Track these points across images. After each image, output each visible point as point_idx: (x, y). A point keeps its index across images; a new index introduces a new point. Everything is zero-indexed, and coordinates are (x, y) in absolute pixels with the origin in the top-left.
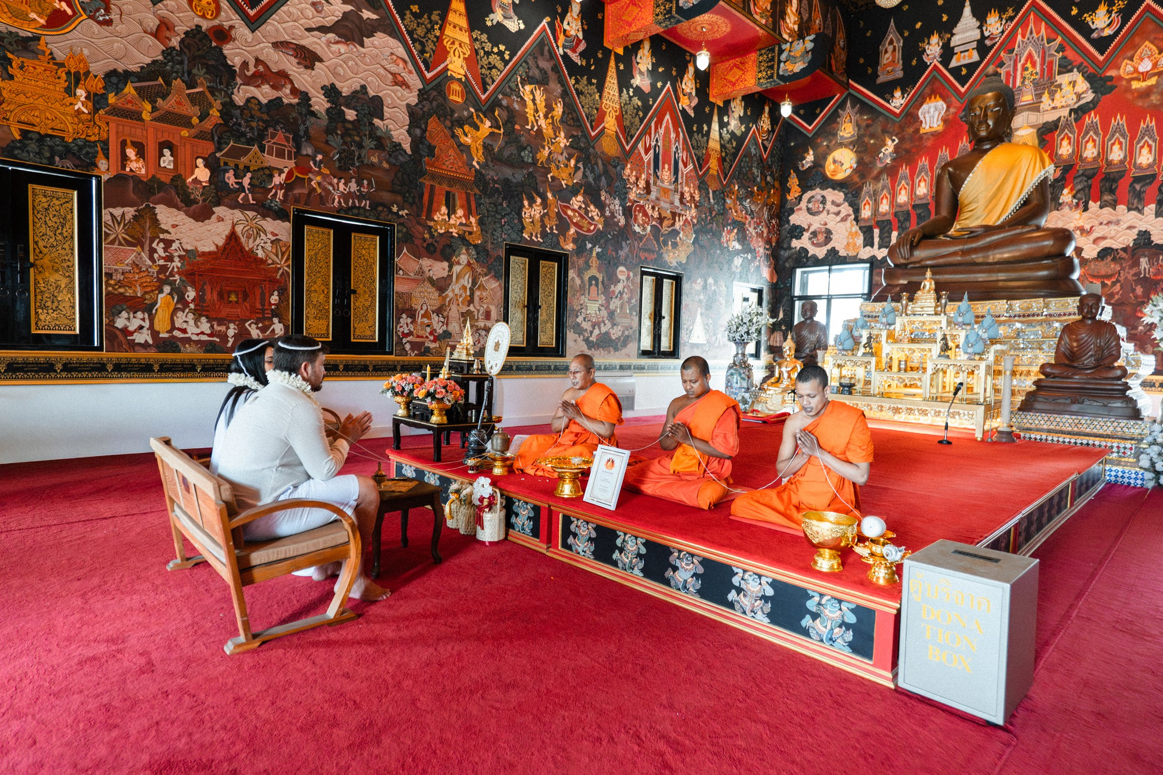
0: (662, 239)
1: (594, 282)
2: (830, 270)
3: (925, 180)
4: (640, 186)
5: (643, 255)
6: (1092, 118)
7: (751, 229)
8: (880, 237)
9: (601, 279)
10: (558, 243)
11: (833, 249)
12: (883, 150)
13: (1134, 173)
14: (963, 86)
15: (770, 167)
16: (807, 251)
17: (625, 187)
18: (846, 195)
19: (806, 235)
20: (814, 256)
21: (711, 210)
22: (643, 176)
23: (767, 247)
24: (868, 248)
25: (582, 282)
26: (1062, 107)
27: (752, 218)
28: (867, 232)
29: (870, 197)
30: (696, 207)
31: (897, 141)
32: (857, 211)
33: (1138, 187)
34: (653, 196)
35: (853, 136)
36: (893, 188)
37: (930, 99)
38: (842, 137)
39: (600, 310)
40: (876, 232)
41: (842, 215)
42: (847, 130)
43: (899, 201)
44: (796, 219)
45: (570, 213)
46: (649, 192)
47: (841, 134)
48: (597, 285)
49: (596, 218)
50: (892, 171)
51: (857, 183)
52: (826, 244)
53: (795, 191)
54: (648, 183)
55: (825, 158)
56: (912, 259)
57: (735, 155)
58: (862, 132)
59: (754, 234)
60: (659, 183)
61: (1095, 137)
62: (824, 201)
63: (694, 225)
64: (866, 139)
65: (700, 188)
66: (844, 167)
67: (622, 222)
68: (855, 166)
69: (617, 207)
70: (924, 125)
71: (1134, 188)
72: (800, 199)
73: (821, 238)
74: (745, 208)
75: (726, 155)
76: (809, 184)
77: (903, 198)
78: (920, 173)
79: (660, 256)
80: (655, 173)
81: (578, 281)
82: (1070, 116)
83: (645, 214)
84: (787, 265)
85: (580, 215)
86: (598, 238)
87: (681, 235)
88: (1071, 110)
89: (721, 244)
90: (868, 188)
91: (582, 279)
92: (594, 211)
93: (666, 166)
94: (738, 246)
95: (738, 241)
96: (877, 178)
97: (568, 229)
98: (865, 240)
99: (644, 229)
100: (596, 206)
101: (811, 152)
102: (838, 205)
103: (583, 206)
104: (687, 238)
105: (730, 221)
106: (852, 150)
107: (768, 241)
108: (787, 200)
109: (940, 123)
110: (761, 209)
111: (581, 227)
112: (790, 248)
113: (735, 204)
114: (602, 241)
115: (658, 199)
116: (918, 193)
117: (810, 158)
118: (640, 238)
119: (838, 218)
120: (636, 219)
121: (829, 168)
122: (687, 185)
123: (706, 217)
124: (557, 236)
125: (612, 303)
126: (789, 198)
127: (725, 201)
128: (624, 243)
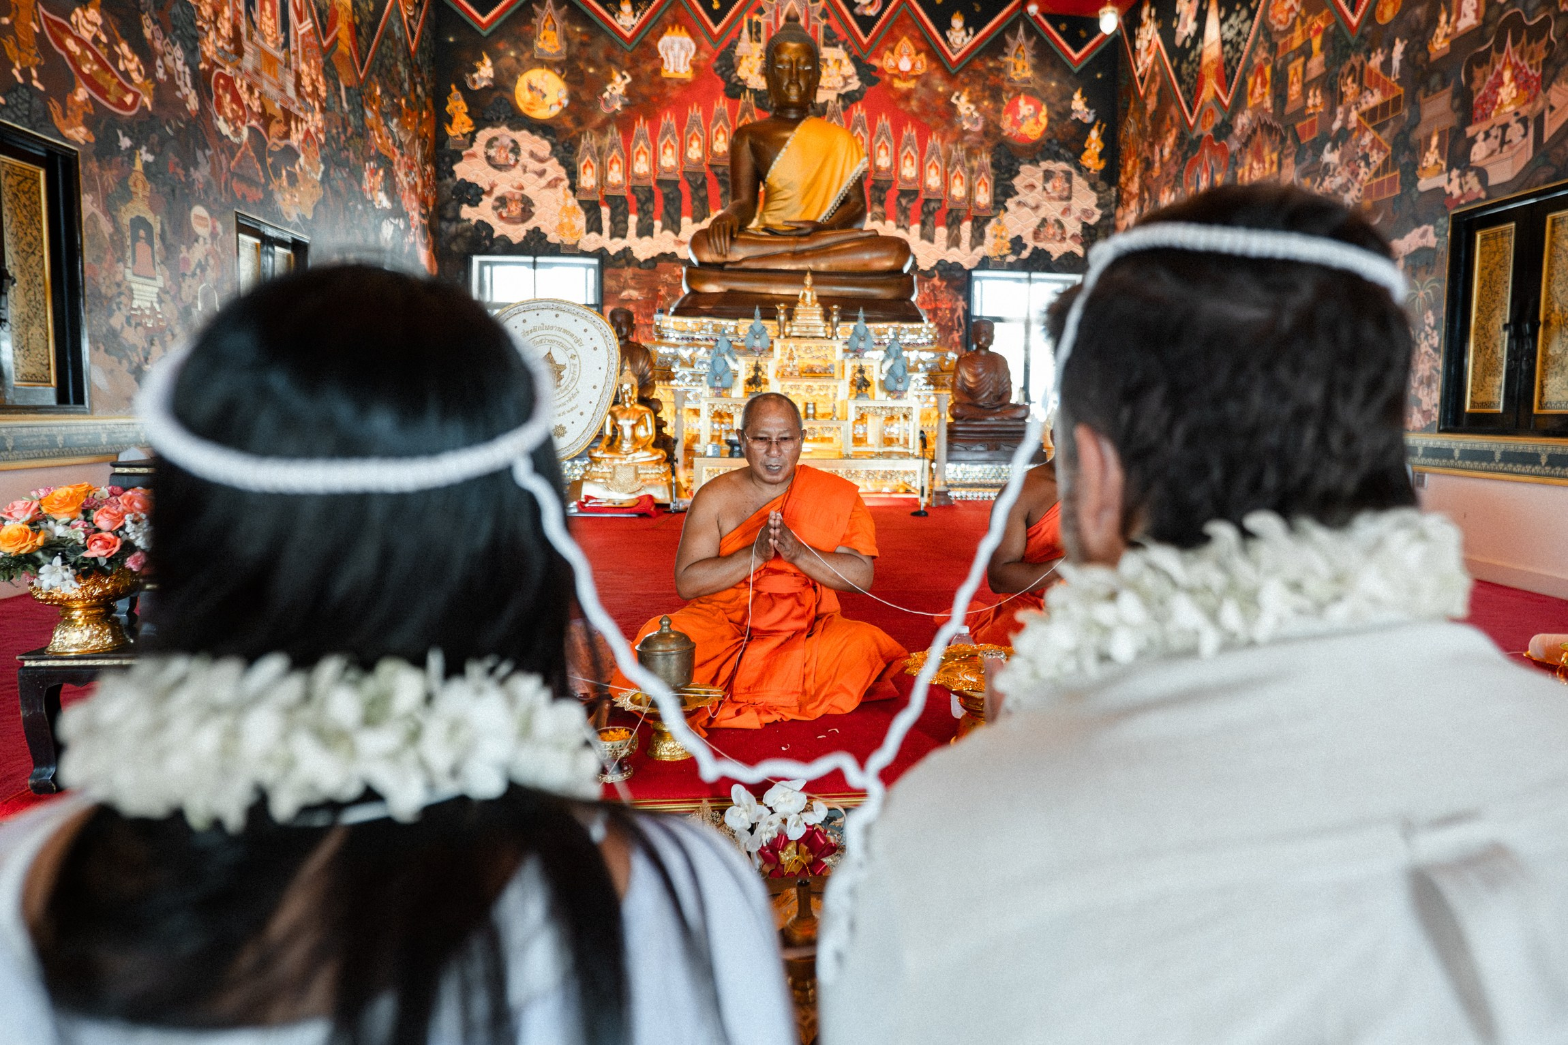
0: (269, 160)
1: (142, 233)
2: (535, 265)
3: (672, 147)
4: (223, 32)
5: (239, 187)
6: (859, 111)
7: (401, 175)
8: (612, 219)
9: (157, 229)
10: (47, 117)
11: (537, 231)
12: (609, 87)
13: (901, 186)
14: (716, 24)
15: (420, 71)
16: (490, 229)
17: (192, 24)
18: (553, 145)
19: (487, 202)
20: (503, 238)
21: (345, 124)
22: (227, 12)
23: (423, 211)
24: (594, 235)
25: (117, 229)
26: (830, 88)
27: (402, 155)
28: (591, 209)
29: (592, 156)
30: (323, 110)
31: (629, 79)
32: (573, 174)
33: (904, 202)
34: (249, 61)
35: (559, 53)
36: (627, 149)
37: (673, 29)
38: (541, 50)
39: (161, 301)
40: (605, 212)
41: (550, 176)
42: (549, 41)
43: (636, 170)
44: (469, 170)
45: (70, 43)
46: (239, 52)
47: (540, 44)
48: (150, 242)
49: (135, 76)
50: (624, 123)
51: (567, 131)
52: (524, 221)
53: (461, 124)
54: (236, 28)
55: (513, 78)
56: (731, 258)
57: (373, 27)
58: (574, 50)
59: (405, 184)
60: (256, 37)
61: (862, 135)
62: (516, 149)
63: (321, 146)
64: (581, 65)
65: (326, 75)
66: (548, 100)
67: (193, 104)
68: (566, 102)
69: (179, 64)
70: (666, 66)
71: (900, 203)
72: (472, 137)
73: (515, 209)
74: (391, 132)
75: (361, 21)
76: (487, 116)
77: (642, 166)
78: (664, 135)
79: (269, 195)
80: (249, 14)
81: (106, 227)
82: (838, 101)
83: (236, 99)
84: (454, 248)
85: (98, 59)
86: (143, 128)
87: (302, 160)
88: (839, 95)
89: (362, 192)
90: (588, 141)
91: (114, 220)
92: (131, 63)
93: (268, 6)
94: (386, 204)
95: (387, 193)
96: (602, 129)
97: (72, 88)
98: (588, 221)
99: (237, 132)
100: (135, 48)
101: (488, 62)
102: (542, 161)
103: (104, 38)
104: (310, 167)
105: (372, 152)
106: (560, 76)
107: (424, 202)
108: (447, 136)
109: (688, 68)
110: (412, 141)
111: (102, 91)
112: (457, 218)
113: (378, 122)
114: (155, 138)
115: (257, 72)
116: (663, 163)
117: (485, 72)
118: (232, 149)
119: (543, 182)
120: (220, 106)
121: (522, 97)
122: (306, 59)
123: (338, 133)
124: (44, 97)
125: (185, 286)
126: (451, 132)
127: (364, 114)
128: (199, 154)
